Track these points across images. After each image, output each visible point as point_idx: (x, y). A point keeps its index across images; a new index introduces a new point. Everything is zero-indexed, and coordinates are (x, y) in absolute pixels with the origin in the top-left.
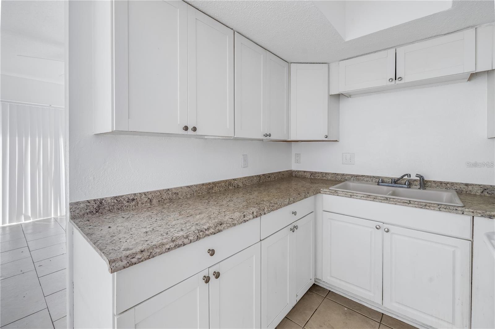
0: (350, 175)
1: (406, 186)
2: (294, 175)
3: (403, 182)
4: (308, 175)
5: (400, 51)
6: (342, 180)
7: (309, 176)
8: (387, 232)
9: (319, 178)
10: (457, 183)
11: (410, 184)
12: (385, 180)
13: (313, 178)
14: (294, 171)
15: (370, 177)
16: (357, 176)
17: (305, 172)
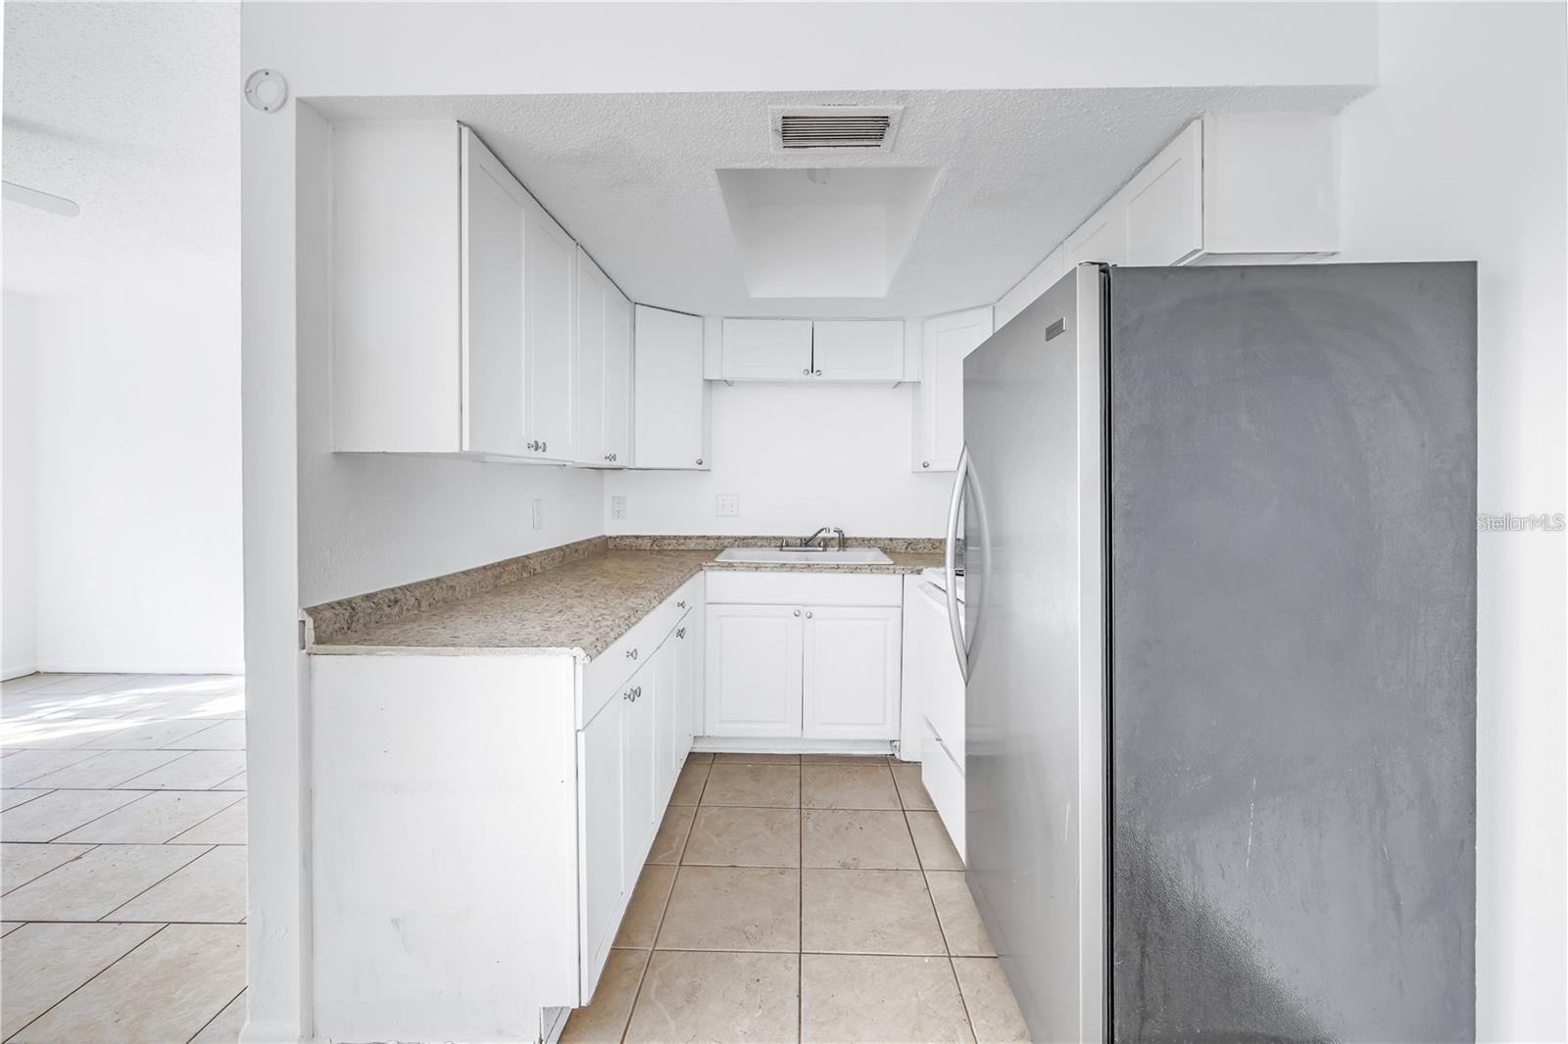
0: (731, 537)
1: (821, 549)
2: (611, 545)
3: (816, 542)
4: (647, 545)
5: (819, 326)
6: (717, 548)
7: (649, 545)
8: (810, 617)
9: (670, 548)
10: (880, 539)
11: (826, 544)
12: (790, 541)
13: (657, 548)
14: (610, 538)
15: (767, 538)
16: (744, 538)
17: (637, 537)
